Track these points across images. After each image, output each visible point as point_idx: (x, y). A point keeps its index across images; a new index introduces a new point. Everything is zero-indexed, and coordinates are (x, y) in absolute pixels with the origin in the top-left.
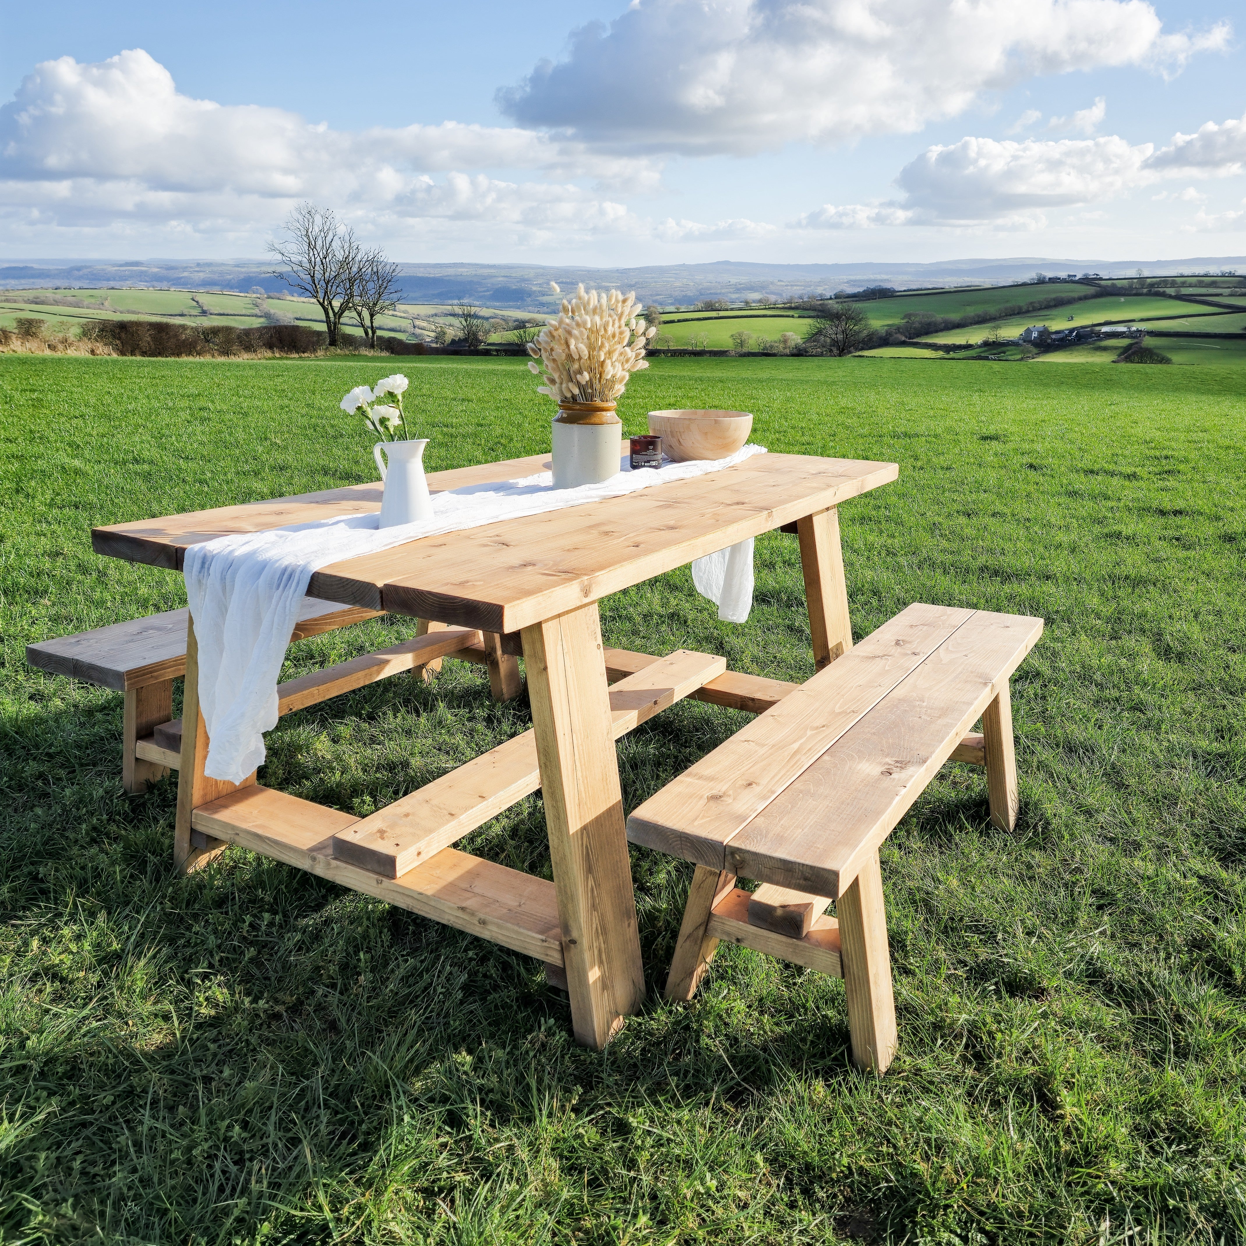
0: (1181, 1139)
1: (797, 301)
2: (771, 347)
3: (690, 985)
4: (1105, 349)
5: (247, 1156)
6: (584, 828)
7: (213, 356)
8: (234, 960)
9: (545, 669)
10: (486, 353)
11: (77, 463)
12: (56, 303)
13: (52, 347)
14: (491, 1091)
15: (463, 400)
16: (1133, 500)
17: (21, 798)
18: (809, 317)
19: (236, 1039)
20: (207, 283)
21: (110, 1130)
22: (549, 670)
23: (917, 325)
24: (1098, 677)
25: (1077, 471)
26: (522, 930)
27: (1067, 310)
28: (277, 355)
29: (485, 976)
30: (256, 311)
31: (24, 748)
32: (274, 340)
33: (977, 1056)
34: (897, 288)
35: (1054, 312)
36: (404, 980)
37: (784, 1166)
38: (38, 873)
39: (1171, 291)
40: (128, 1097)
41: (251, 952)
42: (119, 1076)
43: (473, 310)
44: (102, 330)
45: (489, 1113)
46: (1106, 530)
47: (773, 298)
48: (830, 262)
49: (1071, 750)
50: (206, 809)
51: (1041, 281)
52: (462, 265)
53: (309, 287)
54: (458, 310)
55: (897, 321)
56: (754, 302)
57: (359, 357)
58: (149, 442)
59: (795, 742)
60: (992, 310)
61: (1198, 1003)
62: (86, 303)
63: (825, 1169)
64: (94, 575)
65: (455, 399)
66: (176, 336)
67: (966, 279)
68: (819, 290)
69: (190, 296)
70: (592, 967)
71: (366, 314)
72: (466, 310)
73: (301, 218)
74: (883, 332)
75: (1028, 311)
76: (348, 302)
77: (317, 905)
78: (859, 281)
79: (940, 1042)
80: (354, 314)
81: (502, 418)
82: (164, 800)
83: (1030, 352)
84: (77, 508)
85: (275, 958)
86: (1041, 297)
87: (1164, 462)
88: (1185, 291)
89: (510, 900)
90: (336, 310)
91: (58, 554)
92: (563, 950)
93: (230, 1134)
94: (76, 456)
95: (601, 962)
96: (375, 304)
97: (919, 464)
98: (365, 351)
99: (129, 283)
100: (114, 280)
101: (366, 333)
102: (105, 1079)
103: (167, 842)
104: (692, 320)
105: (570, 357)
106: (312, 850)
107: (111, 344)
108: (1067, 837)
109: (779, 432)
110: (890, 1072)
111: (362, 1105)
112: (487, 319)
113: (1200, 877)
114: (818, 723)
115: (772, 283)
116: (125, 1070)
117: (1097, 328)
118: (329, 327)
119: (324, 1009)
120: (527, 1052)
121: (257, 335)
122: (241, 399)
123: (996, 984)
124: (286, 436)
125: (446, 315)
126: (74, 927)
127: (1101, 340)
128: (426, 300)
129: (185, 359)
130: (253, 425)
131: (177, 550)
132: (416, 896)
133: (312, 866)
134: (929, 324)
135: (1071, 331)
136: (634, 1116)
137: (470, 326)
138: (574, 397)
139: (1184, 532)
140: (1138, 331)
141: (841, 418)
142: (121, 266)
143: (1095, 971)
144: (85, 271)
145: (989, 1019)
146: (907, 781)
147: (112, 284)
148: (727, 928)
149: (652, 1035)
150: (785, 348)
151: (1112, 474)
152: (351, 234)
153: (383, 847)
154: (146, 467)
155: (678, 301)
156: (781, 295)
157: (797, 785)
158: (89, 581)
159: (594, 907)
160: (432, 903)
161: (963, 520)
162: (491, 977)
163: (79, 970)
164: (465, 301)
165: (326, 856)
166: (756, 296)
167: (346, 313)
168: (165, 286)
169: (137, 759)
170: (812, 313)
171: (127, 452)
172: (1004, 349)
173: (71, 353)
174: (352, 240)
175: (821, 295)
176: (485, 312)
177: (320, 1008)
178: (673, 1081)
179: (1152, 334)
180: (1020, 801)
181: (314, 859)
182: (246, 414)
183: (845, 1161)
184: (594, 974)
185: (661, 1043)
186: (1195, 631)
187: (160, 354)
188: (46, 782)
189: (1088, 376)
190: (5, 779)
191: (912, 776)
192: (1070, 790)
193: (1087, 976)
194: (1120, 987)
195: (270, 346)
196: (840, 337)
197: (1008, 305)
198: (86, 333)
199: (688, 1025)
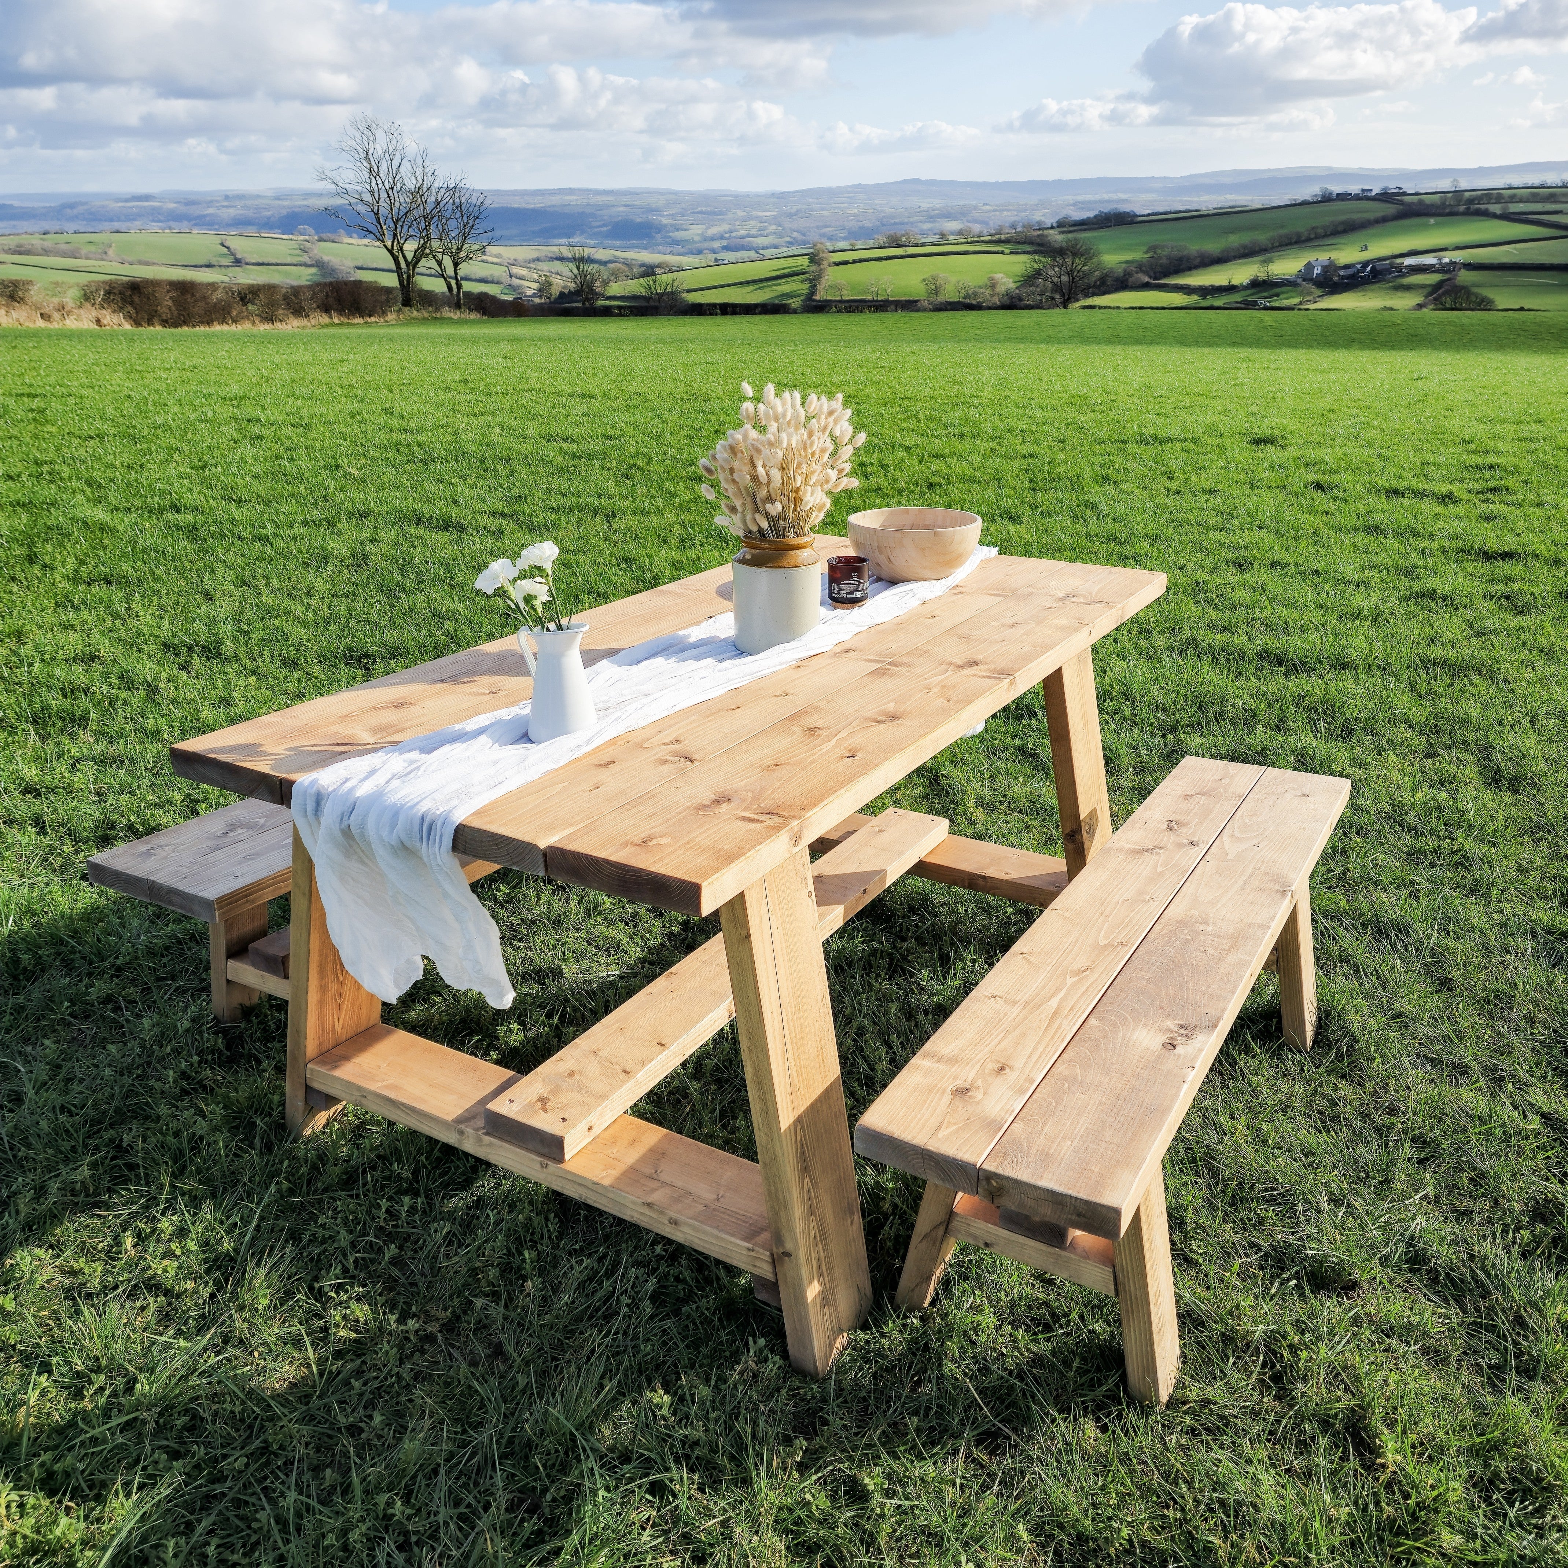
0: (1526, 1493)
1: (1008, 232)
2: (975, 294)
3: (926, 1292)
4: (1408, 288)
5: (414, 1539)
6: (799, 1120)
7: (254, 323)
8: (372, 1261)
9: (748, 936)
10: (606, 312)
11: (100, 515)
12: (46, 252)
13: (44, 316)
14: (696, 1443)
15: (583, 396)
16: (1449, 537)
17: (88, 1028)
18: (1024, 253)
19: (386, 1370)
20: (240, 223)
21: (246, 1503)
22: (753, 938)
23: (1164, 261)
24: (1411, 819)
25: (1378, 491)
26: (723, 1236)
27: (1359, 237)
28: (336, 321)
29: (677, 1279)
30: (305, 259)
31: (84, 958)
32: (331, 300)
33: (1277, 1378)
34: (1139, 210)
35: (1342, 240)
36: (581, 1287)
37: (1052, 1537)
38: (121, 1140)
39: (1496, 208)
40: (262, 1454)
41: (392, 1250)
42: (250, 1427)
43: (587, 252)
44: (108, 293)
45: (696, 1477)
46: (1416, 588)
47: (976, 228)
48: (1050, 178)
49: (1380, 932)
50: (323, 1063)
51: (1327, 199)
52: (570, 191)
53: (372, 228)
54: (566, 252)
55: (1138, 255)
56: (952, 234)
57: (442, 320)
58: (190, 477)
59: (1053, 996)
60: (1262, 238)
61: (1543, 1299)
62: (84, 252)
63: (1101, 1542)
64: (142, 692)
65: (572, 395)
66: (204, 298)
67: (1229, 197)
68: (1037, 216)
69: (218, 239)
70: (811, 1283)
71: (447, 262)
72: (578, 252)
73: (358, 135)
74: (1120, 271)
75: (1309, 240)
76: (424, 247)
77: (466, 1180)
78: (1090, 202)
79: (1232, 1360)
80: (433, 263)
81: (636, 426)
82: (265, 1030)
83: (1310, 293)
84: (109, 583)
85: (422, 1254)
86: (1327, 220)
87: (1487, 474)
88: (1514, 208)
89: (705, 1191)
90: (410, 256)
91: (93, 658)
92: (774, 1262)
93: (391, 1511)
94: (98, 501)
95: (821, 1274)
96: (459, 249)
97: (1174, 486)
98: (447, 312)
99: (138, 223)
100: (119, 220)
101: (450, 288)
102: (234, 1434)
103: (276, 1098)
104: (872, 260)
105: (755, 478)
106: (459, 1120)
107: (121, 309)
108: (1378, 1059)
109: (993, 438)
110: (1174, 1403)
111: (544, 1466)
112: (604, 263)
113: (1543, 1115)
114: (1078, 965)
115: (976, 208)
116: (256, 1418)
117: (1399, 261)
118: (401, 281)
119: (485, 1327)
120: (735, 1386)
121: (308, 294)
122: (299, 403)
123: (1297, 1276)
124: (363, 461)
125: (552, 259)
126: (174, 1218)
127: (1403, 276)
128: (524, 239)
129: (217, 328)
130: (319, 447)
131: (282, 781)
132: (590, 1185)
133: (460, 1141)
134: (1180, 259)
135: (1365, 264)
136: (869, 1475)
137: (583, 274)
138: (760, 531)
139: (1516, 586)
140: (1452, 263)
141: (1071, 414)
142: (126, 200)
143: (1416, 1256)
144: (80, 209)
145: (1289, 1328)
146: (1195, 1058)
147: (116, 225)
148: (973, 1230)
149: (884, 1357)
150: (992, 296)
151: (1420, 494)
152: (424, 155)
153: (545, 1123)
154: (190, 517)
155: (853, 235)
156: (986, 223)
157: (1060, 1068)
158: (137, 698)
159: (811, 1211)
160: (611, 1195)
161: (1232, 576)
162: (684, 1281)
163: (187, 1277)
164: (574, 240)
165: (477, 1130)
166: (953, 226)
167: (423, 262)
168: (185, 226)
169: (228, 981)
170: (1028, 248)
171: (162, 494)
172: (1277, 290)
173: (71, 323)
174: (426, 164)
175: (1039, 223)
176: (601, 254)
177: (482, 1326)
178: (913, 1422)
179: (1470, 266)
180: (1319, 1009)
181: (461, 1133)
182: (308, 427)
183: (1125, 1532)
184: (813, 1291)
185: (895, 1366)
186: (1532, 744)
187: (185, 323)
188: (117, 1009)
189: (1386, 330)
190: (66, 1004)
191: (1201, 1050)
192: (1380, 991)
193: (1407, 1261)
194: (1448, 1275)
195: (326, 309)
196: (1065, 278)
197: (1283, 231)
198: (87, 297)
199: (926, 1344)
